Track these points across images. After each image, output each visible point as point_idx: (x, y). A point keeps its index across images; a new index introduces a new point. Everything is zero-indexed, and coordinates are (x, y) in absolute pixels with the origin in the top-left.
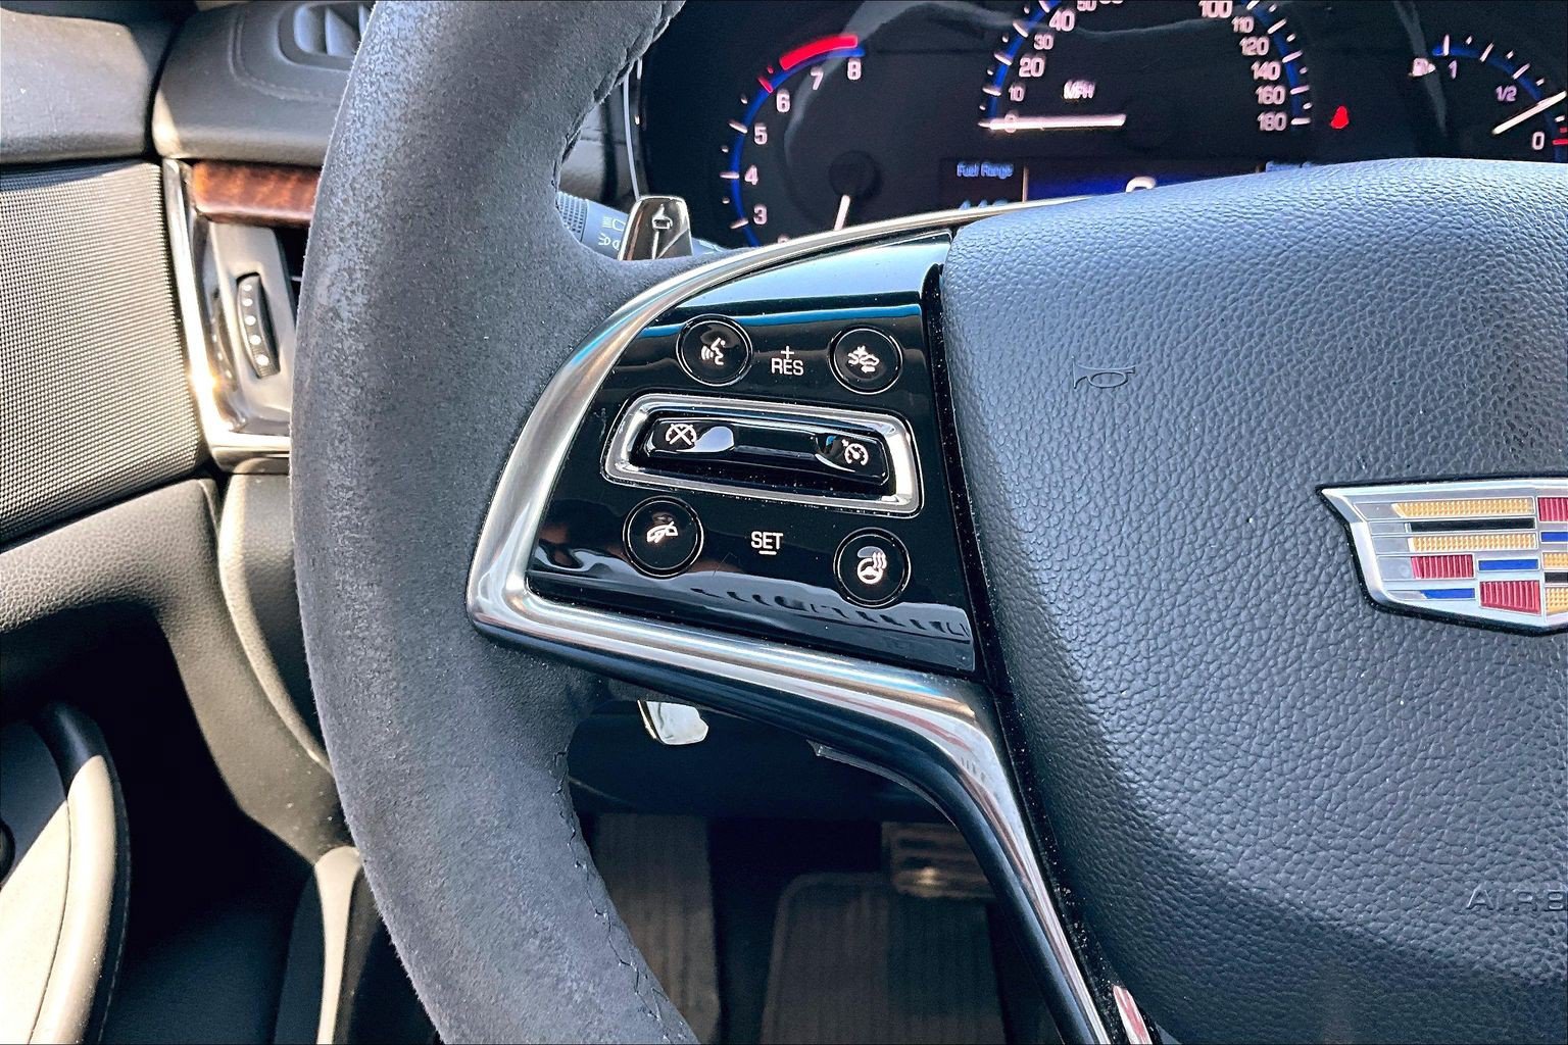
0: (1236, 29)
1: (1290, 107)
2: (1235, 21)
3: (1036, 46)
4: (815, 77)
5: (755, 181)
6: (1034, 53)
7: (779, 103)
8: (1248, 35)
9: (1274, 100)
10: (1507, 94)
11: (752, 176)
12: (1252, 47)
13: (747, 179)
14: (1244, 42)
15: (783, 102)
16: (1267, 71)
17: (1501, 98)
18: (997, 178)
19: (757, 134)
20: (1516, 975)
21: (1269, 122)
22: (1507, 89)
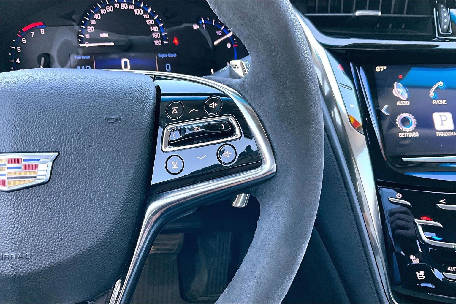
0: (145, 18)
1: (162, 38)
2: (144, 15)
3: (91, 23)
4: (32, 34)
5: (19, 62)
6: (91, 25)
7: (23, 41)
8: (148, 19)
9: (157, 36)
10: (219, 33)
11: (18, 61)
12: (150, 22)
13: (17, 62)
14: (147, 21)
15: (24, 40)
16: (154, 29)
17: (218, 34)
18: (86, 59)
19: (18, 49)
20: (6, 275)
21: (157, 43)
22: (219, 32)
